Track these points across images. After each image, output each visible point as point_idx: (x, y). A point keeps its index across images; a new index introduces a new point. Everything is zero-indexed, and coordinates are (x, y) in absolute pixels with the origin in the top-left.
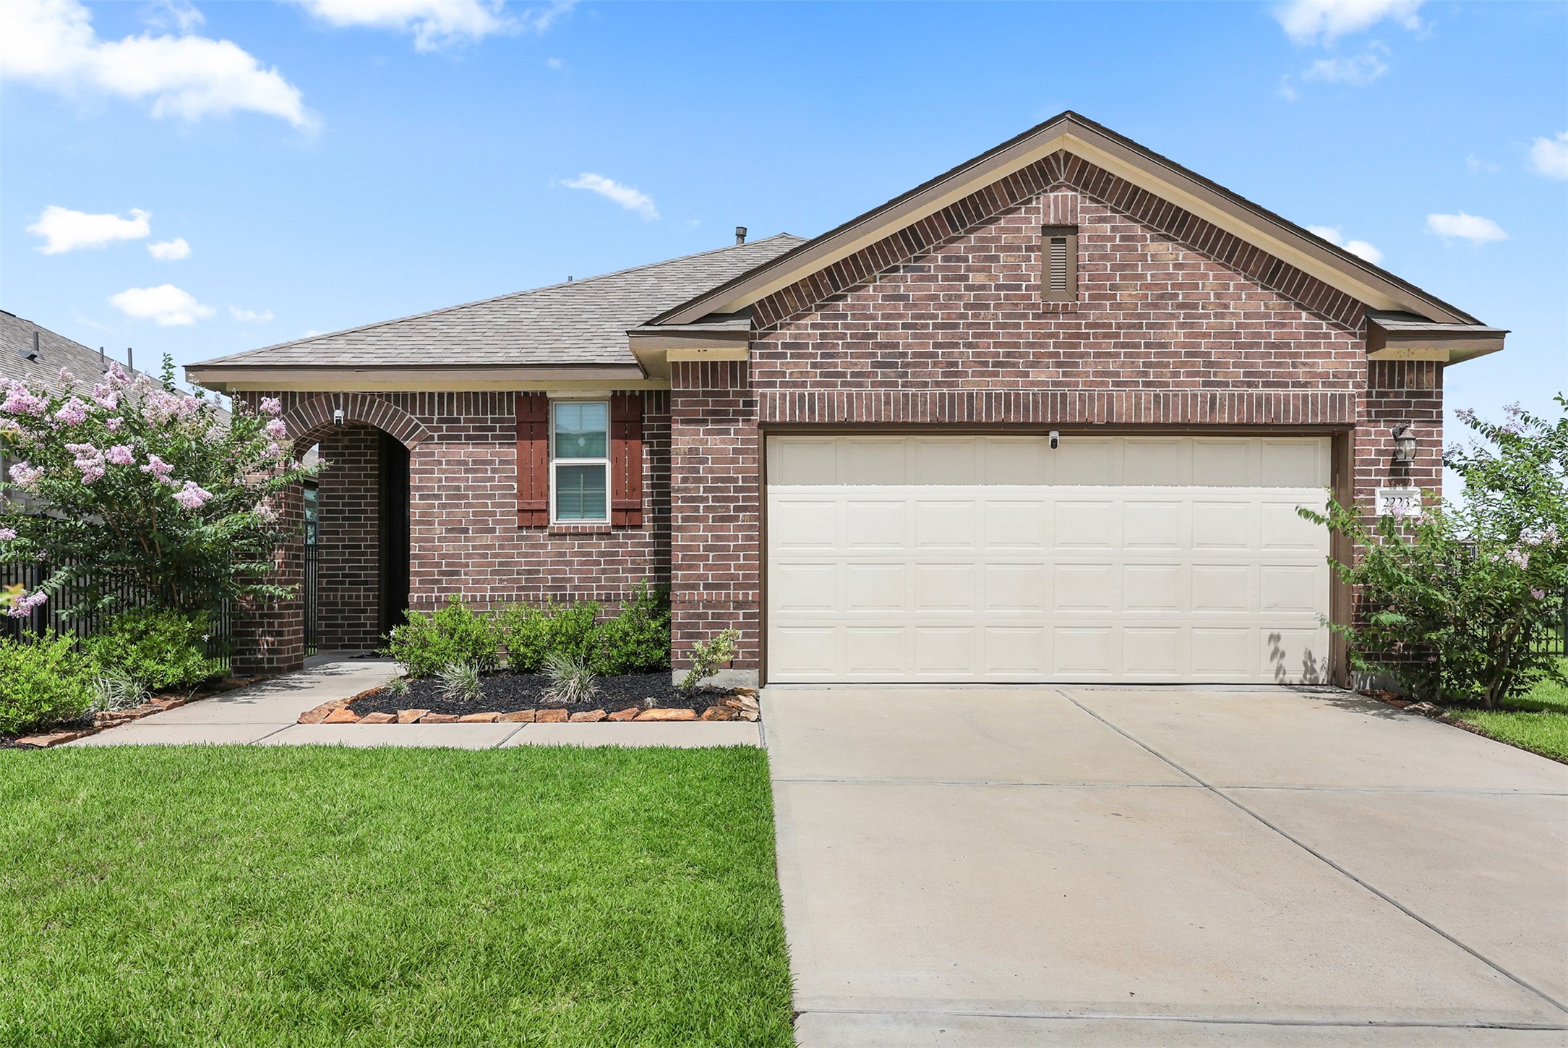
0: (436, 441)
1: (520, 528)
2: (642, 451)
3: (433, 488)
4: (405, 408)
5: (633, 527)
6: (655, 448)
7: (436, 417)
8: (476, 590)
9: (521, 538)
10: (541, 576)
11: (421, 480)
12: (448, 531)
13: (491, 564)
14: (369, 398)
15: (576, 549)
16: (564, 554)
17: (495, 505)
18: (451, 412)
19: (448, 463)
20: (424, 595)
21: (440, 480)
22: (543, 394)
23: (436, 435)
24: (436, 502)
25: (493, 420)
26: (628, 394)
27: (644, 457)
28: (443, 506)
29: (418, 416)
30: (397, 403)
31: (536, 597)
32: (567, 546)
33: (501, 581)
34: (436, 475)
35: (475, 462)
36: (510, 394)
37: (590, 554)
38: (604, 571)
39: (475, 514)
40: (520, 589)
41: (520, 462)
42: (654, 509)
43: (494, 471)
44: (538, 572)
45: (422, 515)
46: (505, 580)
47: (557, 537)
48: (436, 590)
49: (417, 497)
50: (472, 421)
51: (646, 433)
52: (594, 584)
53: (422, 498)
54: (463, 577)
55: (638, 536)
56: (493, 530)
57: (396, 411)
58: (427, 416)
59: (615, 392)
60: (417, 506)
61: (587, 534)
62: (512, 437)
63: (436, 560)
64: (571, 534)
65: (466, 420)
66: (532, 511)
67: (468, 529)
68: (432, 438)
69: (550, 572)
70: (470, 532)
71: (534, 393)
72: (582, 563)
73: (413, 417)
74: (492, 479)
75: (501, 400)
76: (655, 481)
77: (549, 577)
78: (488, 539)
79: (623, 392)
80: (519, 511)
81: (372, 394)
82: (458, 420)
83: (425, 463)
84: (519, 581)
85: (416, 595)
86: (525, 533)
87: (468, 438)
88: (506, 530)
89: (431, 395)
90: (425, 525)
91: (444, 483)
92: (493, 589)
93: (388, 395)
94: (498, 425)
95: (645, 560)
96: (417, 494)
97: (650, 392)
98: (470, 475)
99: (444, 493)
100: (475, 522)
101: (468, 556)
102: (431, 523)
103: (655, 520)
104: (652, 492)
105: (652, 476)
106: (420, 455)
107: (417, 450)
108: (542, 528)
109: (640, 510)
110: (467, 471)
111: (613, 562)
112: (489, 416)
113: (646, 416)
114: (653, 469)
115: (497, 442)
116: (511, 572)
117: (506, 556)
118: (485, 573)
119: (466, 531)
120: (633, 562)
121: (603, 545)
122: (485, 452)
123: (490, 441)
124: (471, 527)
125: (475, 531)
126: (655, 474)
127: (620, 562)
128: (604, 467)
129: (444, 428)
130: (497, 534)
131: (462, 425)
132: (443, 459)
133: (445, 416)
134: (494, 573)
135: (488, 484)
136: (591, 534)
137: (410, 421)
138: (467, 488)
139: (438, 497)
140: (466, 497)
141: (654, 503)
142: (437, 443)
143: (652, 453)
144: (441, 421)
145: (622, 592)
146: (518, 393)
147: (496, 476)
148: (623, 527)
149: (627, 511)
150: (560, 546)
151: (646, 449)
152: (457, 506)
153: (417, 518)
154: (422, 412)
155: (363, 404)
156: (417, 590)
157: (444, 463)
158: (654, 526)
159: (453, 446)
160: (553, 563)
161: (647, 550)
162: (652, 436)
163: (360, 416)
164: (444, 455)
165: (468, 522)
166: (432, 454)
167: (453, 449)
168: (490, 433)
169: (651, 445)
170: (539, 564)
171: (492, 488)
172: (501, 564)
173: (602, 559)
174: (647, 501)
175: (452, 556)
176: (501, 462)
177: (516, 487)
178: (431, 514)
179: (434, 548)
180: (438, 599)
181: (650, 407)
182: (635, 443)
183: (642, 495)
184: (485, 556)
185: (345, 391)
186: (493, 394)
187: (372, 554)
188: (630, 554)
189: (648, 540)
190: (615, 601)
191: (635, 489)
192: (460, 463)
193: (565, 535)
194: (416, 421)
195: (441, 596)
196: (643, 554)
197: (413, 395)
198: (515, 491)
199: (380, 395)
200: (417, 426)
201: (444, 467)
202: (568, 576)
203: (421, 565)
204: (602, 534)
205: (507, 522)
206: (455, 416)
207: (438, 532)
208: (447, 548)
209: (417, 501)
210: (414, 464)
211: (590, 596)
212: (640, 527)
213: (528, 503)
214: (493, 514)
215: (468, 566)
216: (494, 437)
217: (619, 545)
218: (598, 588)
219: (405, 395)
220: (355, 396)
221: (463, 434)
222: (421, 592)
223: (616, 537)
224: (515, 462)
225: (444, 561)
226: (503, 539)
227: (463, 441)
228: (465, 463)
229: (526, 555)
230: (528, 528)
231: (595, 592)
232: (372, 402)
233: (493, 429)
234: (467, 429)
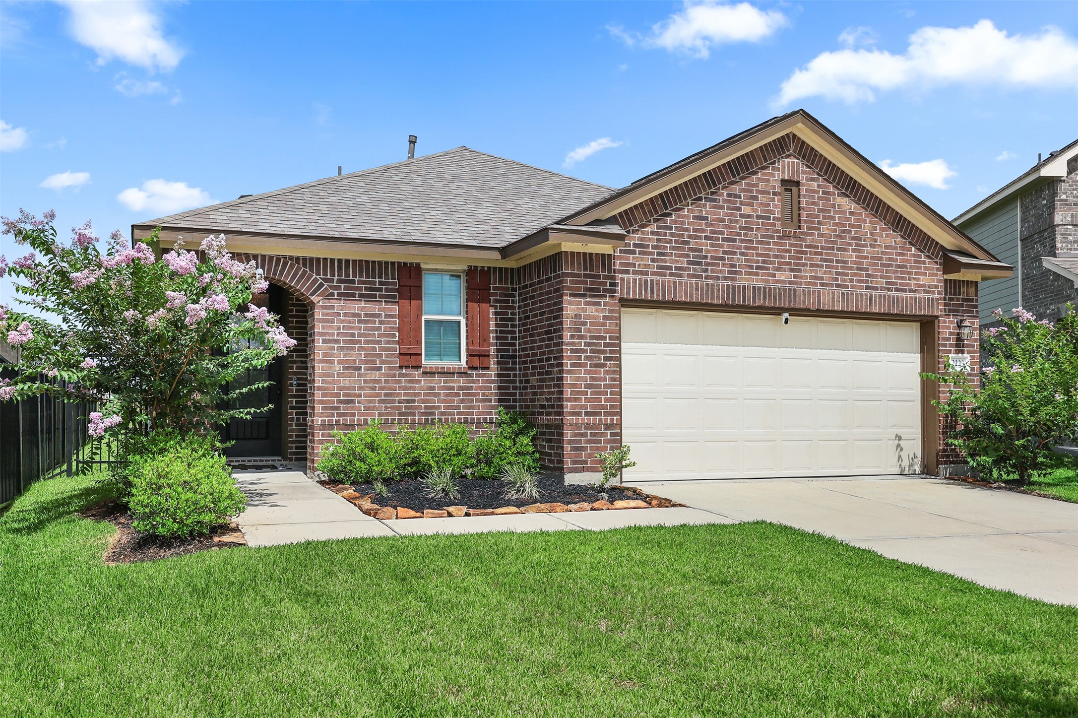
0: (336, 297)
1: (401, 367)
2: (489, 312)
3: (333, 334)
4: (311, 270)
5: (483, 368)
6: (498, 310)
7: (336, 278)
8: (367, 415)
9: (401, 375)
10: (416, 404)
11: (323, 328)
12: (345, 368)
13: (378, 395)
14: (282, 260)
15: (442, 384)
16: (433, 388)
17: (381, 349)
18: (347, 275)
19: (345, 315)
20: (327, 419)
21: (339, 328)
22: (418, 265)
23: (336, 292)
24: (336, 346)
25: (381, 283)
26: (479, 269)
27: (491, 316)
28: (342, 348)
29: (322, 277)
30: (305, 265)
31: (413, 420)
32: (436, 382)
33: (386, 408)
34: (335, 324)
35: (366, 315)
36: (393, 263)
37: (452, 388)
38: (462, 401)
39: (366, 355)
40: (400, 414)
41: (400, 316)
42: (497, 355)
43: (381, 322)
44: (414, 401)
45: (325, 355)
46: (389, 408)
47: (428, 375)
48: (335, 415)
49: (321, 341)
50: (364, 282)
51: (492, 298)
52: (455, 411)
53: (324, 341)
54: (357, 405)
55: (487, 376)
56: (380, 369)
57: (305, 272)
58: (329, 277)
59: (471, 266)
60: (320, 348)
61: (450, 373)
62: (394, 297)
63: (336, 391)
64: (438, 373)
65: (359, 282)
66: (411, 354)
67: (361, 367)
68: (333, 294)
69: (423, 401)
70: (363, 369)
71: (411, 264)
72: (447, 395)
73: (318, 277)
74: (379, 329)
75: (387, 268)
76: (498, 335)
77: (423, 405)
78: (376, 375)
79: (476, 267)
80: (401, 354)
81: (285, 257)
82: (353, 282)
83: (327, 314)
84: (399, 408)
85: (320, 419)
86: (404, 371)
87: (361, 296)
88: (390, 369)
89: (332, 260)
90: (327, 363)
91: (342, 331)
92: (379, 414)
93: (298, 259)
94: (384, 287)
95: (492, 393)
96: (321, 338)
97: (495, 268)
98: (362, 325)
99: (342, 339)
100: (366, 362)
101: (361, 388)
102: (332, 362)
103: (498, 363)
104: (497, 343)
105: (496, 330)
106: (323, 307)
107: (321, 303)
108: (418, 367)
109: (488, 356)
110: (360, 322)
111: (469, 394)
112: (377, 280)
113: (492, 286)
114: (497, 325)
115: (383, 300)
116: (394, 401)
117: (390, 388)
118: (373, 402)
119: (359, 369)
120: (483, 395)
121: (462, 381)
122: (374, 308)
123: (378, 299)
124: (363, 366)
125: (367, 369)
126: (498, 329)
127: (474, 395)
128: (459, 322)
129: (342, 287)
130: (383, 371)
131: (356, 285)
132: (341, 312)
133: (343, 278)
134: (381, 401)
135: (376, 333)
136: (453, 373)
137: (316, 280)
138: (360, 335)
139: (337, 341)
140: (359, 342)
141: (498, 350)
142: (337, 299)
143: (496, 313)
144: (339, 281)
145: (476, 417)
146: (399, 263)
147: (383, 326)
148: (475, 368)
149: (479, 356)
150: (430, 382)
151: (492, 310)
152: (353, 349)
153: (321, 358)
154: (325, 274)
155: (277, 265)
156: (320, 415)
157: (342, 314)
158: (498, 367)
159: (349, 302)
160: (426, 395)
161: (493, 385)
162: (496, 301)
163: (275, 274)
164: (343, 308)
165: (360, 361)
166: (333, 307)
167: (350, 304)
168: (378, 293)
169: (496, 307)
170: (416, 395)
171: (380, 336)
172: (386, 395)
173: (461, 392)
174: (492, 350)
175: (348, 388)
176: (386, 316)
177: (397, 335)
178: (331, 355)
179: (334, 382)
180: (338, 422)
181: (495, 279)
182: (484, 306)
183: (489, 344)
184: (374, 388)
185: (263, 253)
186: (380, 263)
188: (481, 388)
189: (493, 378)
190: (470, 423)
191: (485, 340)
192: (354, 315)
193: (434, 373)
194: (321, 281)
195: (340, 420)
196: (490, 388)
197: (318, 260)
198: (397, 339)
199: (291, 258)
200: (321, 285)
201: (342, 318)
202: (437, 404)
203: (323, 395)
204: (461, 373)
205: (391, 362)
206: (351, 278)
207: (337, 369)
208: (345, 382)
209: (321, 344)
210: (318, 314)
211: (453, 420)
212: (488, 368)
213: (409, 348)
214: (380, 356)
215: (361, 396)
216: (381, 296)
217: (473, 382)
218: (458, 413)
219: (311, 259)
220: (271, 258)
221: (357, 292)
222: (323, 417)
223: (471, 375)
224: (397, 316)
225: (341, 392)
226: (388, 375)
227: (357, 298)
228: (359, 315)
229: (405, 388)
230: (407, 367)
231: (457, 417)
232: (285, 264)
233: (380, 290)
234: (360, 289)
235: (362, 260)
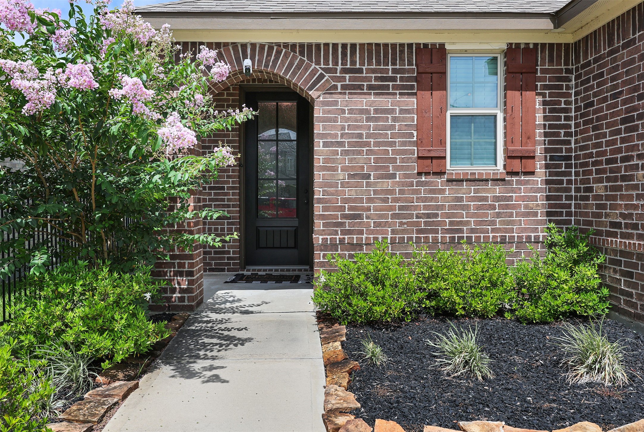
0: (339, 90)
1: (419, 174)
2: (535, 101)
3: (336, 136)
4: (310, 58)
5: (526, 173)
6: (548, 99)
7: (339, 67)
8: (378, 232)
9: (419, 184)
10: (439, 219)
11: (324, 128)
12: (351, 176)
13: (392, 208)
14: (275, 48)
15: (472, 194)
16: (461, 199)
17: (394, 152)
18: (353, 63)
19: (351, 111)
20: (329, 237)
21: (343, 128)
22: (442, 45)
23: (339, 85)
24: (340, 149)
25: (395, 71)
26: (522, 46)
27: (537, 107)
28: (346, 153)
29: (322, 66)
30: (302, 53)
31: (435, 239)
32: (464, 191)
33: (401, 224)
34: (339, 123)
35: (376, 111)
36: (410, 45)
37: (485, 199)
38: (498, 215)
39: (376, 160)
40: (419, 231)
41: (419, 111)
42: (546, 157)
43: (395, 119)
44: (436, 215)
45: (326, 161)
46: (405, 223)
47: (454, 183)
48: (339, 233)
49: (321, 144)
50: (374, 71)
51: (539, 84)
52: (489, 227)
53: (325, 144)
54: (365, 220)
55: (531, 182)
56: (393, 176)
57: (302, 62)
58: (331, 66)
59: (511, 44)
60: (321, 153)
61: (482, 180)
62: (412, 87)
63: (339, 204)
64: (467, 180)
65: (369, 71)
66: (432, 158)
67: (370, 175)
68: (336, 87)
69: (448, 216)
70: (372, 177)
71: (434, 45)
72: (478, 208)
73: (317, 67)
74: (392, 127)
75: (402, 52)
76: (547, 130)
77: (447, 220)
78: (388, 184)
79: (518, 45)
80: (419, 158)
81: (278, 45)
82: (360, 71)
83: (329, 112)
84: (418, 224)
85: (321, 237)
86: (423, 179)
87: (370, 87)
88: (406, 176)
89: (335, 46)
90: (328, 171)
91: (346, 131)
92: (393, 232)
93: (294, 46)
94: (398, 76)
95: (538, 205)
96: (321, 141)
97: (543, 45)
98: (371, 124)
99: (346, 141)
100: (377, 168)
101: (370, 200)
102: (335, 169)
103: (547, 166)
104: (545, 140)
105: (545, 125)
106: (325, 103)
107: (321, 99)
108: (441, 173)
109: (533, 157)
110: (368, 119)
111: (507, 207)
112: (390, 67)
113: (539, 68)
114: (545, 118)
115: (398, 92)
116: (411, 216)
117: (406, 200)
118: (385, 216)
119: (368, 176)
120: (526, 207)
121: (498, 190)
122: (386, 102)
123: (391, 91)
124: (372, 173)
125: (377, 177)
126: (547, 123)
127: (514, 207)
128: (495, 116)
129: (347, 78)
130: (398, 179)
131: (364, 75)
132: (346, 108)
133: (348, 66)
134: (394, 216)
135: (389, 132)
136: (487, 180)
137: (315, 71)
138: (369, 136)
139: (341, 144)
140: (368, 144)
141: (547, 150)
142: (340, 93)
143: (545, 103)
144: (344, 71)
145: (516, 235)
146: (418, 45)
147: (397, 124)
148: (516, 174)
149: (521, 158)
150: (457, 191)
151: (539, 99)
152: (360, 153)
153: (321, 164)
154: (326, 62)
155: (269, 55)
156: (322, 233)
157: (347, 111)
158: (546, 172)
159: (356, 96)
160: (451, 207)
161: (539, 195)
162: (545, 87)
163: (267, 66)
164: (347, 104)
165: (370, 168)
166: (336, 103)
167: (356, 98)
168: (391, 84)
169: (544, 95)
170: (438, 207)
171: (393, 136)
172: (401, 208)
173: (497, 204)
174: (539, 150)
175: (355, 200)
176: (402, 111)
177: (415, 134)
178: (334, 161)
179: (337, 193)
180: (342, 241)
181: (543, 59)
182: (529, 94)
183: (535, 143)
184: (386, 200)
185: (253, 41)
186: (394, 46)
187: (233, 194)
188: (523, 198)
189: (540, 186)
190: (509, 243)
191: (529, 137)
192: (362, 111)
193: (462, 181)
194: (321, 71)
195: (344, 238)
196: (535, 199)
197: (318, 46)
198: (415, 139)
199: (286, 45)
200: (322, 76)
201: (346, 115)
202: (465, 219)
203: (325, 209)
204: (497, 180)
205: (408, 168)
206: (358, 66)
207: (341, 178)
208: (350, 193)
209: (321, 148)
210: (318, 112)
211: (486, 238)
212: (532, 173)
213: (429, 151)
214: (394, 160)
215: (370, 210)
216: (395, 87)
217: (513, 191)
218: (493, 231)
219: (310, 46)
220: (262, 46)
221: (365, 84)
222: (325, 235)
223: (510, 183)
224: (415, 111)
225: (346, 205)
226: (403, 184)
227: (365, 91)
228: (367, 112)
229: (425, 200)
230: (427, 174)
231: (491, 235)
232: (279, 53)
233: (394, 79)
234: (369, 79)
235: (372, 44)
